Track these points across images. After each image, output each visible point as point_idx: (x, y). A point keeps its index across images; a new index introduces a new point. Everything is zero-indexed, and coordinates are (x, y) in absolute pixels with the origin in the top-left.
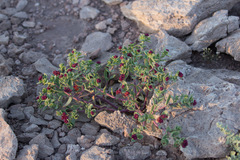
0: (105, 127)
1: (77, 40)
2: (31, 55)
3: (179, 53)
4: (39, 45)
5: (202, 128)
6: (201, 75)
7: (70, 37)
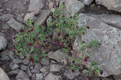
0: (53, 59)
1: (26, 3)
2: (5, 17)
3: (80, 8)
4: (8, 9)
5: (106, 58)
6: (95, 23)
7: (22, 2)
